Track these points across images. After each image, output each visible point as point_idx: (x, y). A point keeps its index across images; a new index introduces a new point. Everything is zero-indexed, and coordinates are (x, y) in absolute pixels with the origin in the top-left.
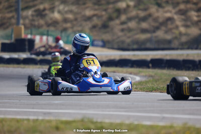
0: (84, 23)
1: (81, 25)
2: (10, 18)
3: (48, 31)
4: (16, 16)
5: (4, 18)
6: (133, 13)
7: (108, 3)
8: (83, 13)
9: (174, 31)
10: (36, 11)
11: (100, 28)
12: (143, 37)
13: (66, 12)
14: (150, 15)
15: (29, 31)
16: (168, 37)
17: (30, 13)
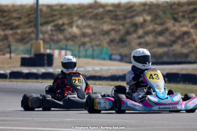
0: (102, 38)
1: (99, 40)
2: (30, 33)
3: (66, 46)
4: (35, 31)
5: (24, 33)
6: (150, 27)
7: (126, 18)
8: (101, 28)
9: (191, 45)
10: (55, 26)
11: (118, 43)
12: (160, 50)
13: (85, 27)
14: (167, 29)
15: (48, 46)
16: (185, 51)
17: (49, 28)
